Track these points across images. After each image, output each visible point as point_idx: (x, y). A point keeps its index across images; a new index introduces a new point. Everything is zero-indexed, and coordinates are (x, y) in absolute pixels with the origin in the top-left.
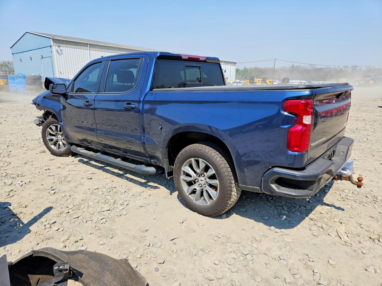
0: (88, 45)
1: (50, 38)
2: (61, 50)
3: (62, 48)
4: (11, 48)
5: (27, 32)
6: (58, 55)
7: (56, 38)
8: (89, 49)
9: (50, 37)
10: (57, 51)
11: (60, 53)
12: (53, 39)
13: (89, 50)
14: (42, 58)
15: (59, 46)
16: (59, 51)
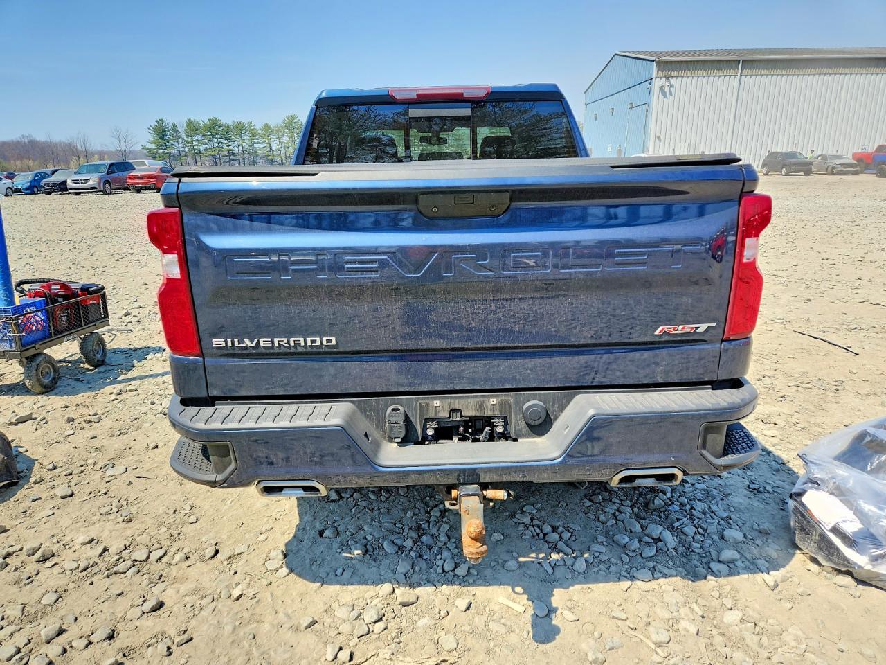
0: (741, 65)
1: (653, 61)
2: (671, 86)
3: (673, 81)
4: (585, 93)
5: (615, 55)
6: (661, 97)
7: (665, 58)
8: (739, 74)
9: (653, 58)
10: (661, 88)
11: (668, 93)
12: (659, 63)
13: (738, 77)
14: (631, 108)
15: (667, 77)
16: (667, 90)
